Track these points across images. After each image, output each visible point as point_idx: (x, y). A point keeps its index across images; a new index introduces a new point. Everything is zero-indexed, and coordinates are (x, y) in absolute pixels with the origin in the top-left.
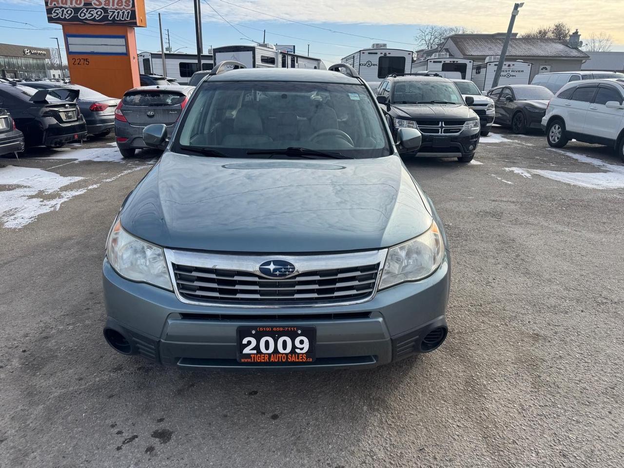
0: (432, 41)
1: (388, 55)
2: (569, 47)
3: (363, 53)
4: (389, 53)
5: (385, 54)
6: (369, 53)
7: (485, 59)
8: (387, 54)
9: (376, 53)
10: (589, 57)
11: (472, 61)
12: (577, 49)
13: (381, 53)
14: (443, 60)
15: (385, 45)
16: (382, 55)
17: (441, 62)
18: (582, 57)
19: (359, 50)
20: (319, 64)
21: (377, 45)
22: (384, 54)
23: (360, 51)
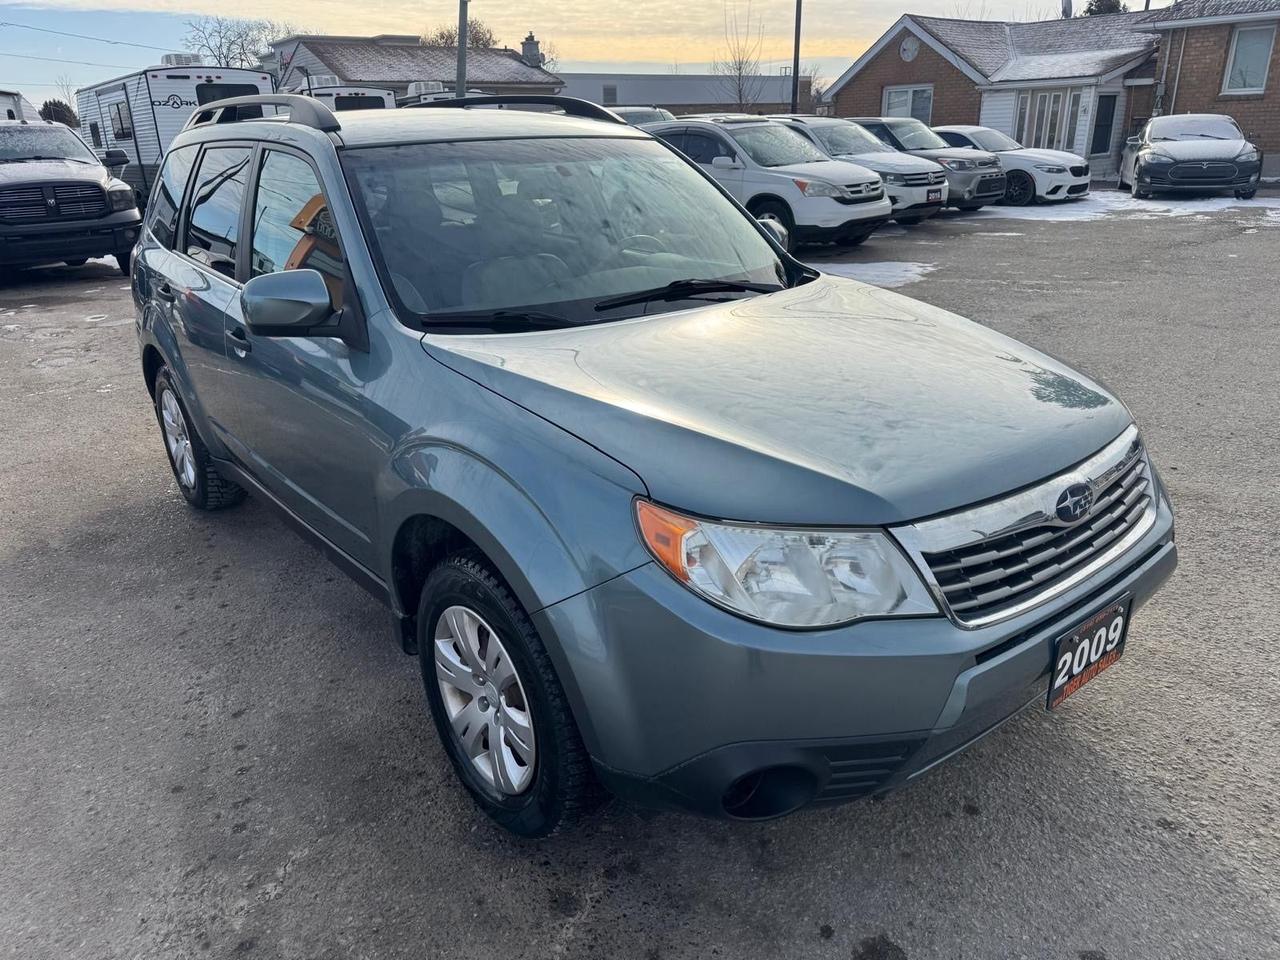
0: (225, 51)
1: (216, 81)
2: (525, 64)
3: (154, 76)
4: (219, 77)
5: (209, 79)
6: (169, 77)
7: (406, 89)
8: (213, 78)
9: (188, 77)
10: (563, 83)
11: (392, 93)
12: (539, 68)
13: (199, 77)
14: (334, 92)
15: (196, 58)
16: (203, 81)
17: (331, 95)
18: (553, 83)
19: (142, 70)
20: (17, 104)
21: (178, 57)
22: (204, 78)
23: (145, 72)
